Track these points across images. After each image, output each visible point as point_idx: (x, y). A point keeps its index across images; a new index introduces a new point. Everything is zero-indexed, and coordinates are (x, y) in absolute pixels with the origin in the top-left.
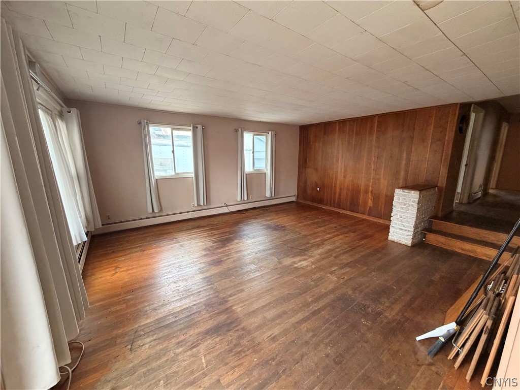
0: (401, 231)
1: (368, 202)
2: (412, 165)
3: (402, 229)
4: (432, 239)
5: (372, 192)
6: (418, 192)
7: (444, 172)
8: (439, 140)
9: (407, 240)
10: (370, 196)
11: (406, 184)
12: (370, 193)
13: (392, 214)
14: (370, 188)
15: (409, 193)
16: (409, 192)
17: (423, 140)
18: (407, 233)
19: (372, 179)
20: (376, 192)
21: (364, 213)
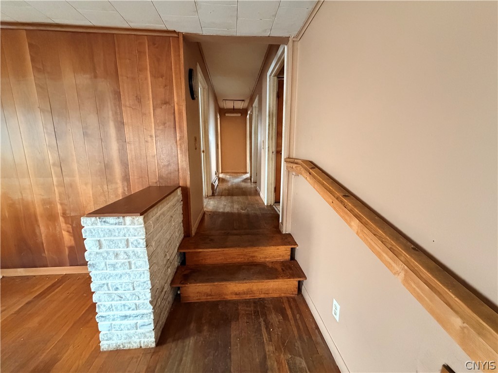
0: (126, 322)
1: (62, 237)
2: (131, 150)
3: (126, 316)
4: (197, 291)
5: (64, 214)
6: (140, 219)
7: (183, 161)
8: (166, 103)
9: (145, 336)
10: (63, 225)
11: (129, 190)
12: (61, 219)
13: (93, 287)
14: (59, 206)
15: (119, 224)
16: (121, 219)
17: (139, 100)
18: (140, 322)
19: (58, 186)
20: (72, 214)
21: (61, 264)
